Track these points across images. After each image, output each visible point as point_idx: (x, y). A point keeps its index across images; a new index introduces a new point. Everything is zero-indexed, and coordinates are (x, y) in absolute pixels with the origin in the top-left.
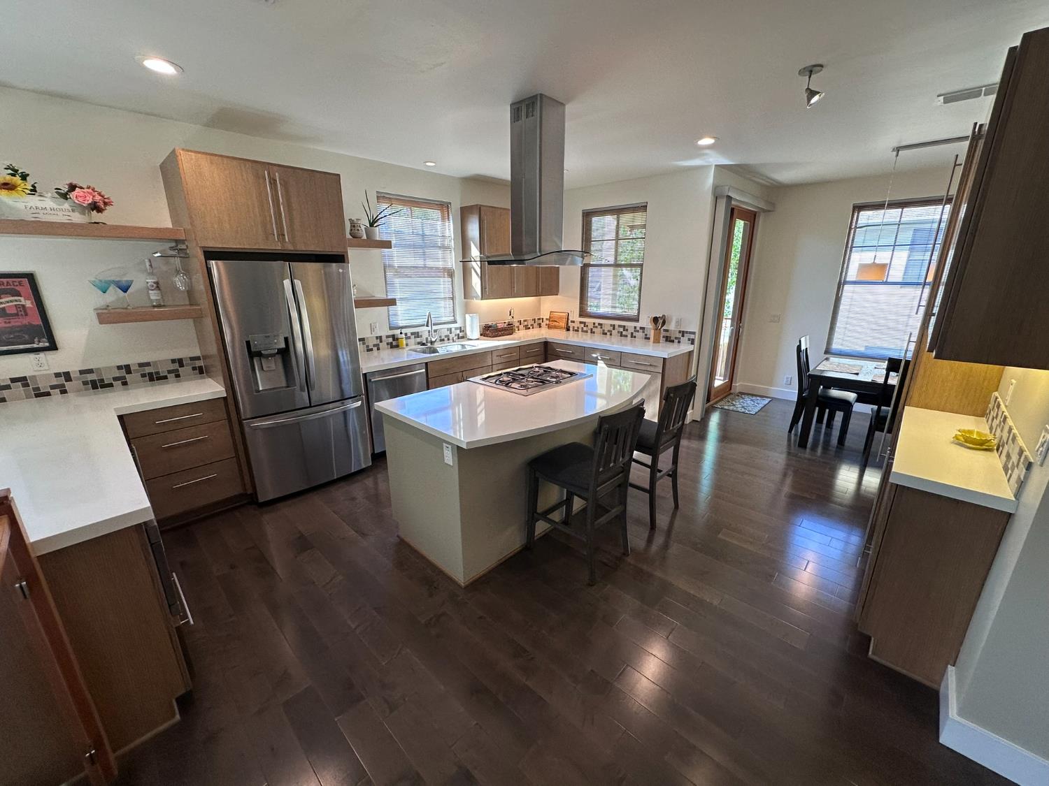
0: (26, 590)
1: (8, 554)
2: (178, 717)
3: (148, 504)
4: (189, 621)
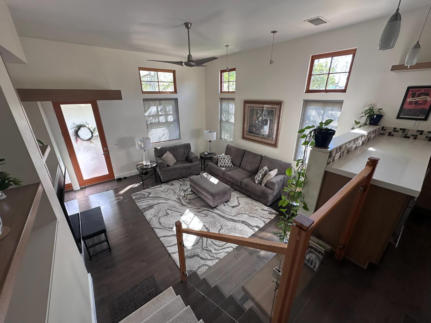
0: (362, 190)
1: (365, 178)
2: (366, 267)
3: (420, 190)
4: (396, 245)
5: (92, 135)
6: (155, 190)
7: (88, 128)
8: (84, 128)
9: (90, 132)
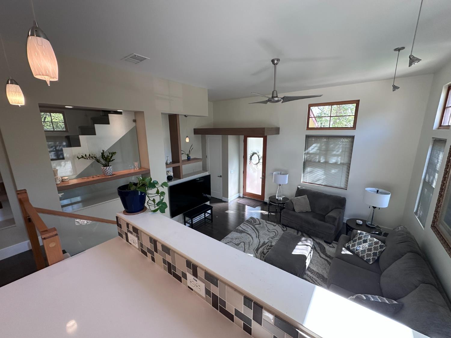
5: (259, 161)
6: (266, 225)
7: (258, 155)
8: (256, 155)
9: (258, 159)
